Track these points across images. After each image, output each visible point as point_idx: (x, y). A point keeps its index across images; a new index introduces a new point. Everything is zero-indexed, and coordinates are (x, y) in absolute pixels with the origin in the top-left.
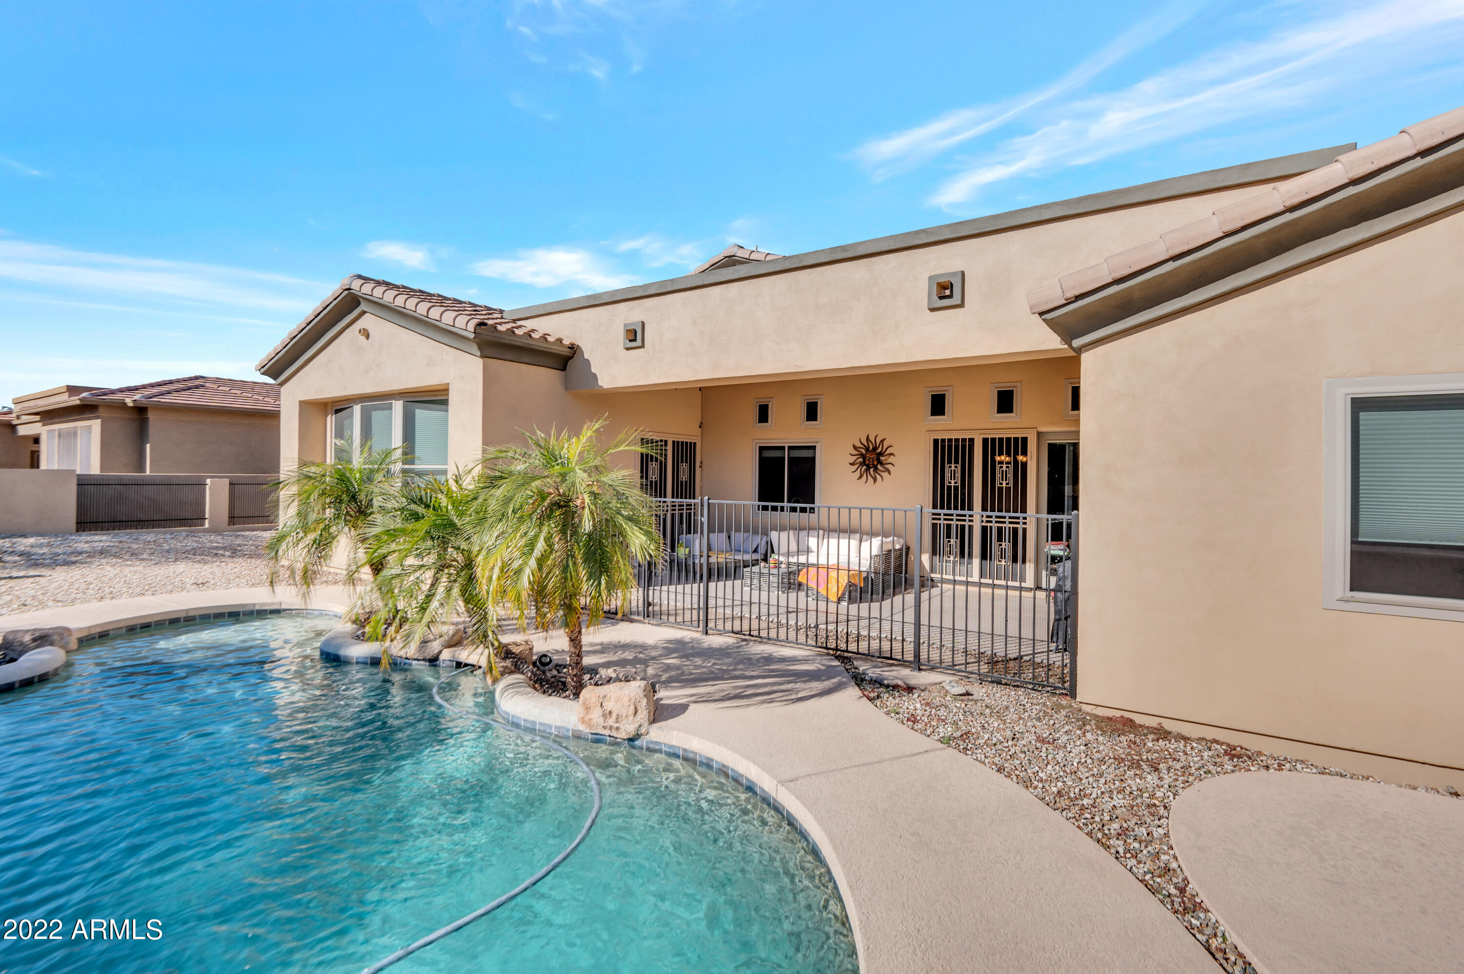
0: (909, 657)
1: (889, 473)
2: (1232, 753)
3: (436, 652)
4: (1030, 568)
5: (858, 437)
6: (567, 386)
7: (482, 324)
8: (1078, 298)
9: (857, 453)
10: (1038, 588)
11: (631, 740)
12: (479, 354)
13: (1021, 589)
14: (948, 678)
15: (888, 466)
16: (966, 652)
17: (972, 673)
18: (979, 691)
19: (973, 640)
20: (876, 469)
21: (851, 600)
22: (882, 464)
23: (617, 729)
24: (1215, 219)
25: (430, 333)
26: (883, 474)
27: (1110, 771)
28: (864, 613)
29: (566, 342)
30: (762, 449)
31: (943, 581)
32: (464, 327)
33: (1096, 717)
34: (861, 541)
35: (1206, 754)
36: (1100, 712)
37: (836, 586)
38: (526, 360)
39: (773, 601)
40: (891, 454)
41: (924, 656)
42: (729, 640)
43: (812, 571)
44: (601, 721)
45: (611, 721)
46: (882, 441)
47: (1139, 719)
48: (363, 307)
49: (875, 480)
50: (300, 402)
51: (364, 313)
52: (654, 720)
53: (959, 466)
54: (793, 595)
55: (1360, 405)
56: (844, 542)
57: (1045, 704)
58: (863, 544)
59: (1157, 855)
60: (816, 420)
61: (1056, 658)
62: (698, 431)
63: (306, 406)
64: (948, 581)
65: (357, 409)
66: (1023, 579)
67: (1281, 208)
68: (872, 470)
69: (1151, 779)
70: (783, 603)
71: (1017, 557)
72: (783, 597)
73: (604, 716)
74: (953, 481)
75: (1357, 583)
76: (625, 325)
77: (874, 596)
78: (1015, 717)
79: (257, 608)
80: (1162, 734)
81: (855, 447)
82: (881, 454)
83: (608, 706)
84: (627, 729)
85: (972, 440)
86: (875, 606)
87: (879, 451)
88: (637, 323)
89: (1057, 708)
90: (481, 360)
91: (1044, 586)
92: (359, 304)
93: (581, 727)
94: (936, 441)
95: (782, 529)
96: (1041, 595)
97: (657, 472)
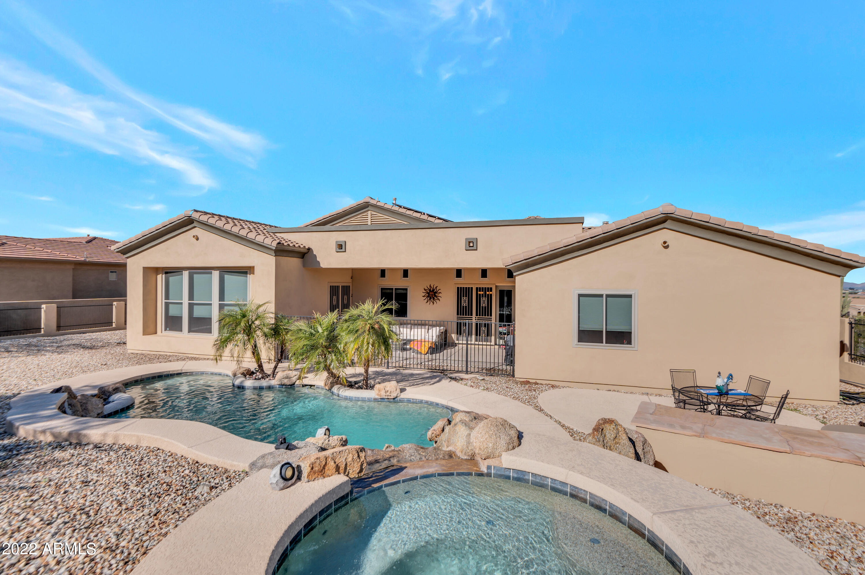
0: (464, 369)
1: (439, 300)
2: (553, 386)
3: (294, 381)
4: (493, 338)
5: (426, 285)
6: (304, 265)
7: (279, 243)
8: (515, 263)
9: (425, 292)
10: (496, 344)
11: (394, 399)
12: (274, 255)
13: (491, 345)
14: (478, 375)
15: (439, 298)
16: (478, 368)
17: (484, 373)
18: (487, 378)
19: (480, 364)
20: (434, 299)
21: (432, 353)
22: (436, 297)
23: (390, 396)
24: (548, 247)
25: (244, 243)
26: (437, 301)
27: (525, 392)
28: (434, 358)
29: (307, 247)
30: (382, 289)
31: (459, 344)
32: (270, 244)
33: (520, 381)
34: (428, 330)
35: (547, 387)
36: (521, 380)
37: (424, 349)
38: (290, 256)
39: (398, 356)
40: (440, 293)
41: (469, 370)
42: (394, 370)
43: (416, 343)
44: (384, 394)
45: (388, 394)
46: (436, 287)
47: (531, 381)
48: (195, 224)
49: (433, 303)
50: (144, 268)
51: (196, 227)
52: (401, 392)
53: (467, 298)
54: (405, 353)
55: (580, 296)
56: (419, 330)
57: (506, 380)
58: (430, 330)
59: (536, 404)
60: (408, 277)
61: (508, 367)
62: (350, 280)
63: (146, 270)
64: (460, 344)
65: (186, 274)
66: (491, 342)
67: (563, 246)
68: (432, 299)
69: (534, 393)
70: (401, 356)
71: (489, 334)
72: (401, 353)
73: (386, 392)
74: (465, 304)
75: (580, 340)
76: (336, 242)
77: (437, 352)
78: (499, 383)
79: (171, 373)
80: (536, 384)
81: (425, 290)
82: (436, 293)
83: (387, 389)
84: (394, 395)
85: (472, 288)
86: (438, 355)
87: (435, 291)
88: (343, 241)
89: (510, 380)
90: (274, 257)
91: (498, 343)
92: (193, 223)
93: (377, 397)
94: (458, 288)
95: (393, 325)
96: (497, 347)
97: (336, 300)
